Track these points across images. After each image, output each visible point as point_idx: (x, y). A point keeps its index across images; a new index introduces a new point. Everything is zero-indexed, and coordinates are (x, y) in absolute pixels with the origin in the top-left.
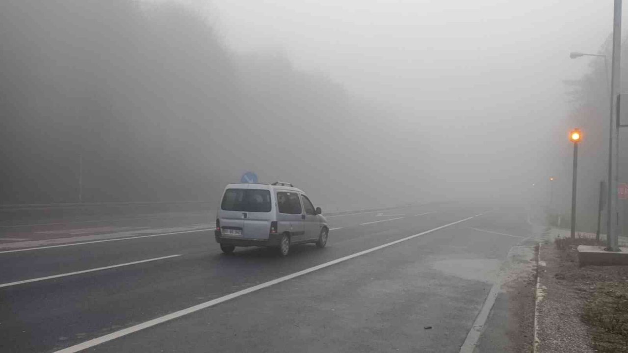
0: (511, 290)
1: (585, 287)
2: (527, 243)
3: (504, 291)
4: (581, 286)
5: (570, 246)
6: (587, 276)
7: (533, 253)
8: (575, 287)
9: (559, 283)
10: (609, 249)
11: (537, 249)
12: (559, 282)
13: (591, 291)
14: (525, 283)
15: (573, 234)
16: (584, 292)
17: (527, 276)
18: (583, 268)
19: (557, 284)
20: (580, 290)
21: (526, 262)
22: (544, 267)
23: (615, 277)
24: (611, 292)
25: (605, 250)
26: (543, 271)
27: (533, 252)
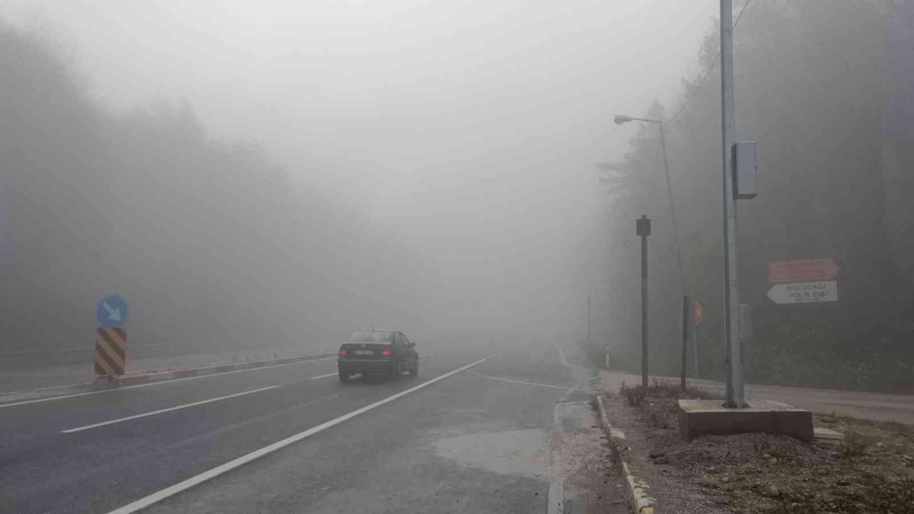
0: (584, 491)
1: (712, 479)
2: (575, 397)
3: (571, 496)
4: (706, 478)
5: (646, 399)
6: (705, 456)
7: (591, 414)
8: (697, 480)
9: (664, 473)
10: (731, 404)
11: (595, 407)
12: (665, 471)
13: (726, 486)
14: (601, 474)
15: (645, 380)
16: (715, 490)
17: (597, 458)
18: (695, 441)
19: (663, 475)
20: (707, 486)
21: (586, 431)
22: (622, 439)
23: (750, 455)
24: (758, 485)
25: (724, 406)
26: (627, 449)
27: (591, 412)
